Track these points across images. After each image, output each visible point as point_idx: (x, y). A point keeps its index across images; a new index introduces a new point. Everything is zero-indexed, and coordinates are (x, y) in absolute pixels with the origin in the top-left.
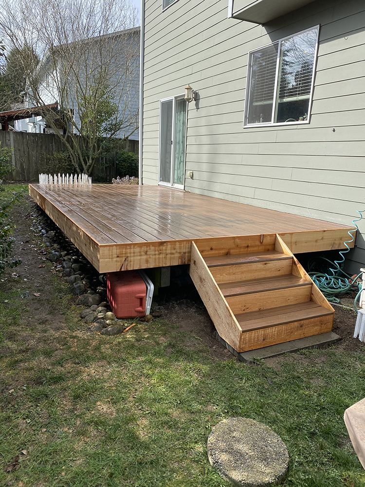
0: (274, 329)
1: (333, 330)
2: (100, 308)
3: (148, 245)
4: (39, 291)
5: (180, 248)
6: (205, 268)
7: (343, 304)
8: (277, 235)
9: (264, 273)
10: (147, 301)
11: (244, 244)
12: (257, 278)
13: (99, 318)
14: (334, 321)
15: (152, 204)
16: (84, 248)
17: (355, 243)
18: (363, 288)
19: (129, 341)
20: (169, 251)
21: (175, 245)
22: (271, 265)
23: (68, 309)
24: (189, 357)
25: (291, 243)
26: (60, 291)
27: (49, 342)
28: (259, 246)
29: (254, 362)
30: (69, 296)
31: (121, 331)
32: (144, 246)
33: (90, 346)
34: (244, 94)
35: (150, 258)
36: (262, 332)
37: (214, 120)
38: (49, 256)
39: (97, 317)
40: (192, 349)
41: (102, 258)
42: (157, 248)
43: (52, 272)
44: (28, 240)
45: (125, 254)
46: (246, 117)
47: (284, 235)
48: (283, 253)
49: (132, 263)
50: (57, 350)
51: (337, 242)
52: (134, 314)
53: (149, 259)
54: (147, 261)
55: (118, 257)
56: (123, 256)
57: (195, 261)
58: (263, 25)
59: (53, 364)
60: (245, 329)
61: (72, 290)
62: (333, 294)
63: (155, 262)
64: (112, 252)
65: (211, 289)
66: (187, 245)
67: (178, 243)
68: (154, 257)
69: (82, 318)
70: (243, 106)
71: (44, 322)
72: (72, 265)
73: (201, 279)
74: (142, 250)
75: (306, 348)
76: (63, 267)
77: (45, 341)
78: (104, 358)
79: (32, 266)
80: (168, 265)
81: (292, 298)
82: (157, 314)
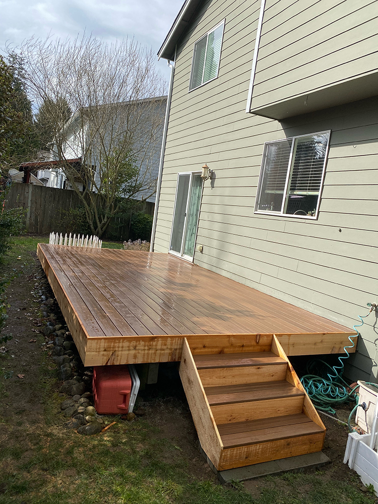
0: (258, 446)
1: (323, 449)
2: (82, 400)
3: (138, 339)
4: (25, 371)
5: (172, 344)
6: (194, 370)
7: (338, 416)
8: (274, 335)
9: (256, 377)
10: (131, 398)
11: (238, 343)
12: (249, 382)
13: (79, 413)
14: (326, 439)
15: (156, 280)
16: (75, 333)
17: (356, 348)
18: (359, 404)
19: (104, 445)
20: (159, 347)
21: (167, 340)
22: (265, 369)
23: (50, 397)
24: (164, 473)
25: (289, 345)
26: (46, 373)
27: (21, 439)
28: (254, 346)
29: (231, 485)
30: (54, 380)
31: (99, 430)
32: (134, 340)
33: (63, 448)
34: (256, 181)
35: (139, 353)
36: (245, 449)
37: (227, 200)
38: (43, 328)
39: (77, 411)
40: (169, 461)
41: (89, 351)
42: (147, 343)
43: (42, 348)
44: (26, 306)
45: (113, 347)
46: (257, 202)
47: (281, 336)
48: (279, 356)
49: (119, 358)
50: (27, 451)
51: (337, 346)
52: (116, 411)
53: (137, 354)
54: (135, 357)
55: (105, 350)
56: (110, 350)
57: (185, 360)
58: (280, 121)
59: (19, 469)
60: (227, 446)
61: (58, 374)
62: (329, 403)
63: (144, 358)
64: (100, 346)
65: (198, 394)
66: (179, 341)
67: (169, 339)
68: (143, 352)
69: (62, 409)
70: (255, 192)
71: (21, 412)
72: (64, 342)
73: (189, 381)
74: (131, 345)
75: (291, 471)
76: (54, 344)
77: (17, 437)
78: (74, 465)
79: (23, 339)
80: (157, 361)
81: (283, 409)
82: (140, 412)
